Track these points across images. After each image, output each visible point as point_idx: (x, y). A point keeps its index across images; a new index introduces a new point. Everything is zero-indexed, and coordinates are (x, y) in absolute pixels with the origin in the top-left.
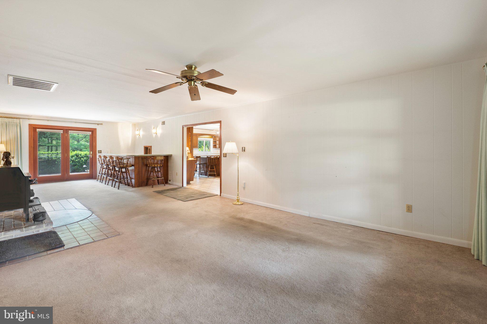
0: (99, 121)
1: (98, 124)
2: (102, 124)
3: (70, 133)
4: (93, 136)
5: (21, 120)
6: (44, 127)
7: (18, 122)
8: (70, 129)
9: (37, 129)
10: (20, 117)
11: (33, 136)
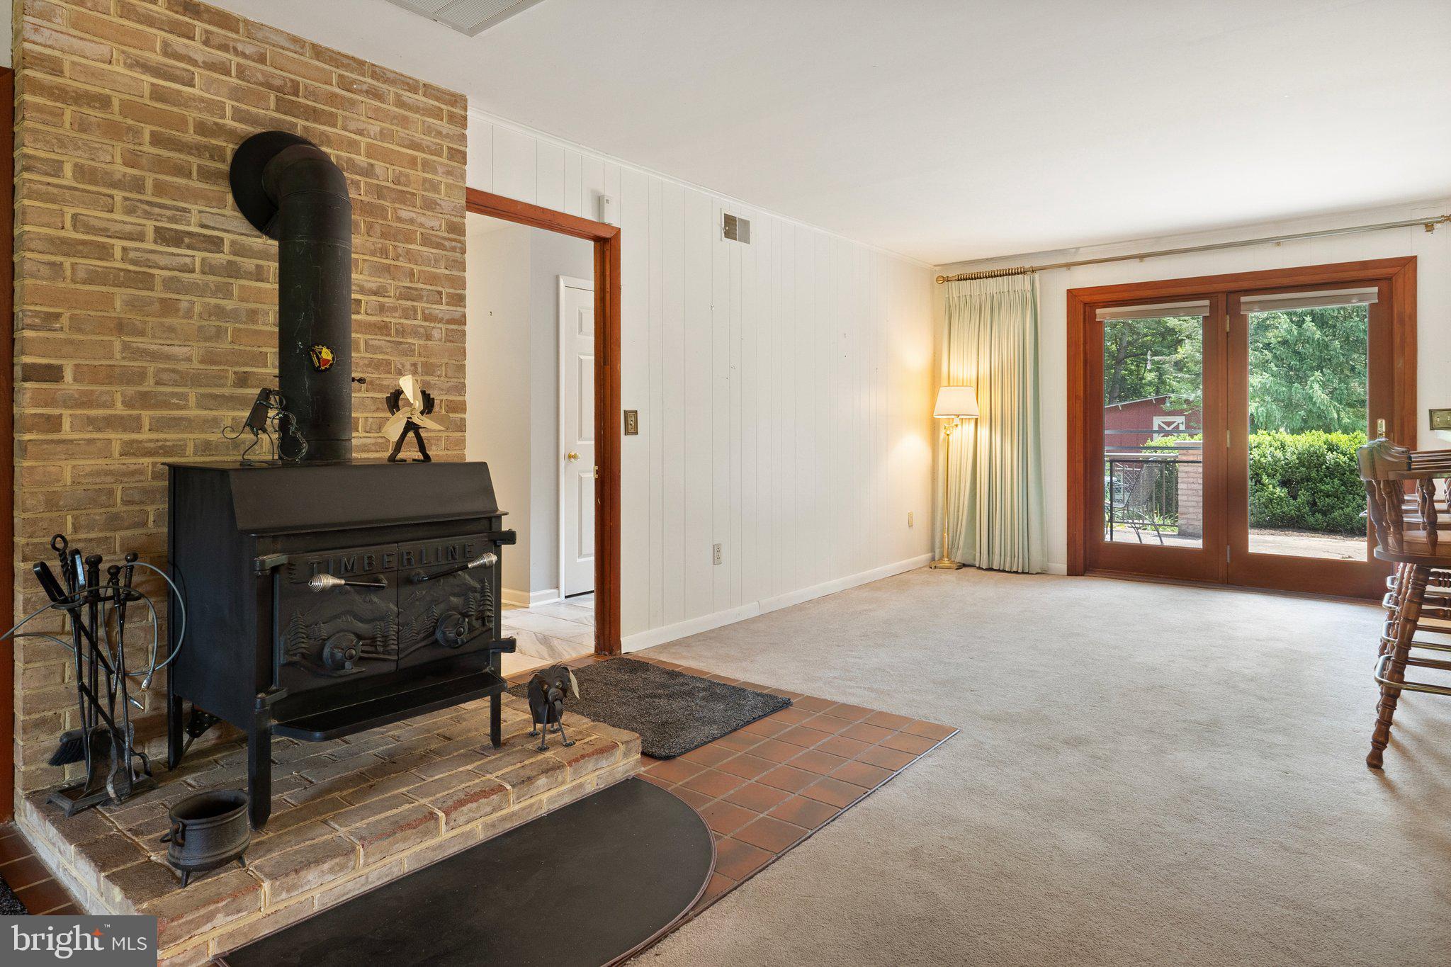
0: (1435, 202)
1: (1429, 225)
3: (1248, 306)
5: (1037, 275)
6: (1126, 295)
7: (1028, 287)
8: (1246, 285)
9: (1099, 311)
10: (1036, 264)
11: (1085, 343)
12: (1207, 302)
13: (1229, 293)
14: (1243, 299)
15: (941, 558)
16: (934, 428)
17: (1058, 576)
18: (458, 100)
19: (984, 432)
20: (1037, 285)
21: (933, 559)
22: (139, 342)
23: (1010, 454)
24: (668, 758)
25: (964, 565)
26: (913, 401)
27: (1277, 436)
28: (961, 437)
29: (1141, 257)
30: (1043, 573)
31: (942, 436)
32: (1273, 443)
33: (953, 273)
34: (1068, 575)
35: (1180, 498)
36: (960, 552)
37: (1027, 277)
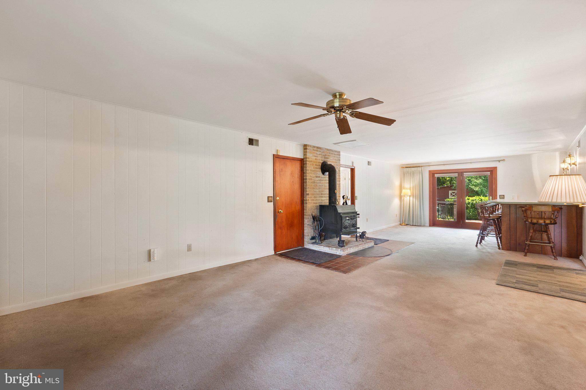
0: (500, 157)
1: (499, 161)
2: (503, 160)
3: (465, 175)
4: (493, 177)
5: (423, 167)
6: (441, 172)
7: (421, 170)
8: (465, 171)
9: (435, 175)
10: (423, 165)
11: (433, 181)
12: (457, 174)
13: (461, 172)
14: (464, 173)
15: (402, 223)
16: (401, 197)
17: (427, 227)
18: (339, 152)
19: (411, 198)
20: (423, 169)
21: (401, 223)
22: (314, 190)
23: (417, 203)
24: (377, 244)
25: (407, 225)
26: (397, 192)
27: (480, 197)
28: (407, 199)
29: (444, 165)
30: (424, 226)
31: (402, 199)
32: (479, 199)
33: (404, 166)
34: (429, 226)
35: (454, 212)
36: (406, 222)
37: (420, 168)
